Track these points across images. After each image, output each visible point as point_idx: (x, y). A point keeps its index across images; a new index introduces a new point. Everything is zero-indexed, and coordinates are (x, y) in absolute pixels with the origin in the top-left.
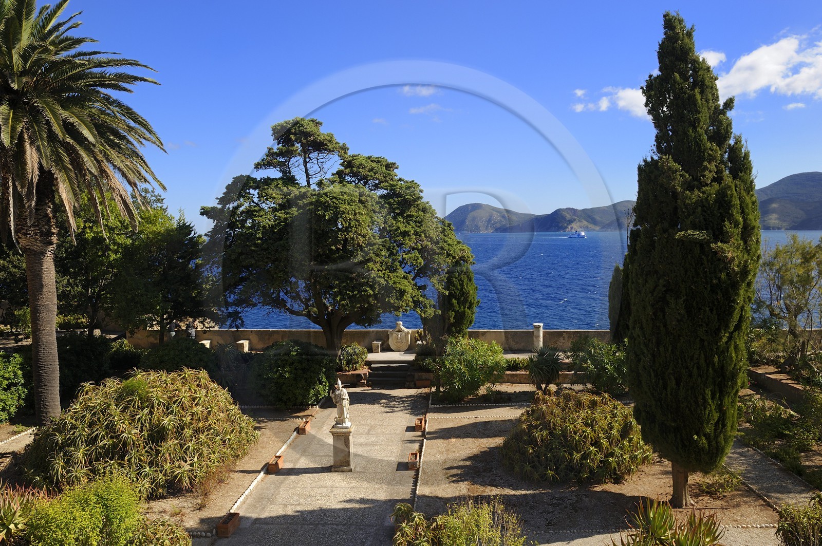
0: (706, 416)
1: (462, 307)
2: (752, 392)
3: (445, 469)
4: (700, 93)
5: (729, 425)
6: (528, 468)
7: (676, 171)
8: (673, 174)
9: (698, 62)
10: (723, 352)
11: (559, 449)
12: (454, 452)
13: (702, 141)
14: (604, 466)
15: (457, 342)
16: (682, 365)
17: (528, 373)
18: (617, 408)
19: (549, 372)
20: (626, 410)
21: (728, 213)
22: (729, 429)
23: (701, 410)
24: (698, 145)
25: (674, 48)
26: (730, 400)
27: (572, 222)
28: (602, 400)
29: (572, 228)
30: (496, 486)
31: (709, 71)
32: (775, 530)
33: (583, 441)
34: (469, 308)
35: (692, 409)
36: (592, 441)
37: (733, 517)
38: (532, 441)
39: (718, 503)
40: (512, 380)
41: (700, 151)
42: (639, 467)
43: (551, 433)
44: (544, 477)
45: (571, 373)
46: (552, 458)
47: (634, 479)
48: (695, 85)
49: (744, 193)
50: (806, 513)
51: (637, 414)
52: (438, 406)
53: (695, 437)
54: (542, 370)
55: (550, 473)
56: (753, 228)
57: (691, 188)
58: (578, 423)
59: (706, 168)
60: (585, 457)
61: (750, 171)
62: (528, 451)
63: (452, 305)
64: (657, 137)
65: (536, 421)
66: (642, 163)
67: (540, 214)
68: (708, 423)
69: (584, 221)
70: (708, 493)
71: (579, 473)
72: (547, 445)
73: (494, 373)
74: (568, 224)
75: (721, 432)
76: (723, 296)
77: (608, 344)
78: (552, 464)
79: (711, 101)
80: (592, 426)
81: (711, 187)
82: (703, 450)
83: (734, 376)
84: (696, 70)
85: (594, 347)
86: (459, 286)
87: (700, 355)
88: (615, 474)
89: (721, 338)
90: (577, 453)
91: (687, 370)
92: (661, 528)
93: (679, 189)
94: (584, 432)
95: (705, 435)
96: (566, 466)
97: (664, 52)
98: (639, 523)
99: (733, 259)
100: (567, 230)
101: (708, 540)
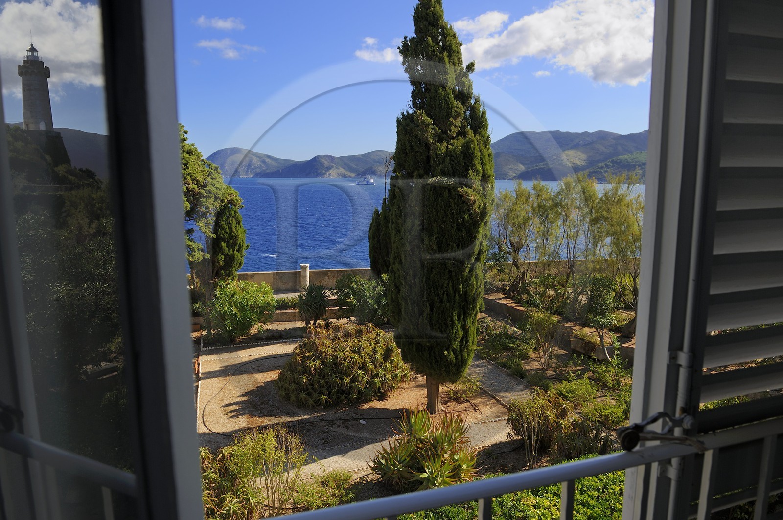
0: (454, 335)
1: (232, 250)
2: (486, 315)
3: (223, 406)
4: (448, 56)
5: (471, 341)
6: (303, 396)
7: (429, 125)
8: (426, 127)
9: (446, 29)
10: (466, 280)
11: (331, 376)
12: (230, 390)
13: (450, 100)
14: (370, 386)
15: (226, 285)
16: (434, 293)
17: (297, 311)
18: (380, 335)
19: (317, 309)
20: (387, 336)
21: (471, 163)
22: (471, 344)
23: (450, 330)
24: (447, 103)
25: (427, 14)
26: (472, 320)
27: (330, 169)
28: (367, 329)
29: (330, 175)
30: (274, 416)
31: (455, 37)
32: (506, 421)
33: (352, 367)
34: (238, 251)
35: (443, 330)
36: (360, 365)
37: (474, 416)
38: (306, 371)
39: (463, 406)
40: (281, 319)
41: (448, 108)
42: (399, 384)
43: (323, 362)
44: (318, 402)
45: (336, 308)
46: (325, 384)
47: (395, 395)
48: (444, 49)
49: (482, 147)
50: (528, 404)
51: (398, 339)
52: (210, 348)
53: (446, 353)
54: (310, 307)
55: (324, 397)
56: (489, 177)
57: (440, 140)
58: (347, 351)
59: (452, 123)
60: (353, 380)
61: (487, 127)
62: (303, 380)
63: (221, 248)
64: (413, 93)
65: (309, 352)
66: (401, 116)
67: (299, 160)
68: (455, 341)
69: (341, 168)
70: (454, 399)
71: (349, 395)
72: (320, 373)
73: (264, 312)
74: (326, 171)
75: (464, 347)
76: (467, 234)
77: (369, 280)
78: (325, 390)
79: (457, 65)
80: (359, 352)
81: (457, 140)
82: (451, 364)
83: (474, 301)
84: (445, 36)
85: (356, 283)
86: (228, 230)
87: (448, 284)
88: (380, 392)
89: (465, 269)
90: (347, 377)
91: (438, 297)
92: (421, 430)
93: (431, 141)
94: (352, 358)
95: (453, 351)
96: (338, 390)
97: (418, 17)
98: (403, 429)
99: (475, 202)
100: (326, 176)
101: (457, 435)
